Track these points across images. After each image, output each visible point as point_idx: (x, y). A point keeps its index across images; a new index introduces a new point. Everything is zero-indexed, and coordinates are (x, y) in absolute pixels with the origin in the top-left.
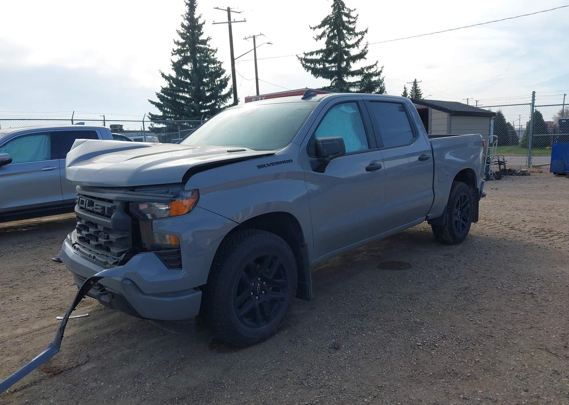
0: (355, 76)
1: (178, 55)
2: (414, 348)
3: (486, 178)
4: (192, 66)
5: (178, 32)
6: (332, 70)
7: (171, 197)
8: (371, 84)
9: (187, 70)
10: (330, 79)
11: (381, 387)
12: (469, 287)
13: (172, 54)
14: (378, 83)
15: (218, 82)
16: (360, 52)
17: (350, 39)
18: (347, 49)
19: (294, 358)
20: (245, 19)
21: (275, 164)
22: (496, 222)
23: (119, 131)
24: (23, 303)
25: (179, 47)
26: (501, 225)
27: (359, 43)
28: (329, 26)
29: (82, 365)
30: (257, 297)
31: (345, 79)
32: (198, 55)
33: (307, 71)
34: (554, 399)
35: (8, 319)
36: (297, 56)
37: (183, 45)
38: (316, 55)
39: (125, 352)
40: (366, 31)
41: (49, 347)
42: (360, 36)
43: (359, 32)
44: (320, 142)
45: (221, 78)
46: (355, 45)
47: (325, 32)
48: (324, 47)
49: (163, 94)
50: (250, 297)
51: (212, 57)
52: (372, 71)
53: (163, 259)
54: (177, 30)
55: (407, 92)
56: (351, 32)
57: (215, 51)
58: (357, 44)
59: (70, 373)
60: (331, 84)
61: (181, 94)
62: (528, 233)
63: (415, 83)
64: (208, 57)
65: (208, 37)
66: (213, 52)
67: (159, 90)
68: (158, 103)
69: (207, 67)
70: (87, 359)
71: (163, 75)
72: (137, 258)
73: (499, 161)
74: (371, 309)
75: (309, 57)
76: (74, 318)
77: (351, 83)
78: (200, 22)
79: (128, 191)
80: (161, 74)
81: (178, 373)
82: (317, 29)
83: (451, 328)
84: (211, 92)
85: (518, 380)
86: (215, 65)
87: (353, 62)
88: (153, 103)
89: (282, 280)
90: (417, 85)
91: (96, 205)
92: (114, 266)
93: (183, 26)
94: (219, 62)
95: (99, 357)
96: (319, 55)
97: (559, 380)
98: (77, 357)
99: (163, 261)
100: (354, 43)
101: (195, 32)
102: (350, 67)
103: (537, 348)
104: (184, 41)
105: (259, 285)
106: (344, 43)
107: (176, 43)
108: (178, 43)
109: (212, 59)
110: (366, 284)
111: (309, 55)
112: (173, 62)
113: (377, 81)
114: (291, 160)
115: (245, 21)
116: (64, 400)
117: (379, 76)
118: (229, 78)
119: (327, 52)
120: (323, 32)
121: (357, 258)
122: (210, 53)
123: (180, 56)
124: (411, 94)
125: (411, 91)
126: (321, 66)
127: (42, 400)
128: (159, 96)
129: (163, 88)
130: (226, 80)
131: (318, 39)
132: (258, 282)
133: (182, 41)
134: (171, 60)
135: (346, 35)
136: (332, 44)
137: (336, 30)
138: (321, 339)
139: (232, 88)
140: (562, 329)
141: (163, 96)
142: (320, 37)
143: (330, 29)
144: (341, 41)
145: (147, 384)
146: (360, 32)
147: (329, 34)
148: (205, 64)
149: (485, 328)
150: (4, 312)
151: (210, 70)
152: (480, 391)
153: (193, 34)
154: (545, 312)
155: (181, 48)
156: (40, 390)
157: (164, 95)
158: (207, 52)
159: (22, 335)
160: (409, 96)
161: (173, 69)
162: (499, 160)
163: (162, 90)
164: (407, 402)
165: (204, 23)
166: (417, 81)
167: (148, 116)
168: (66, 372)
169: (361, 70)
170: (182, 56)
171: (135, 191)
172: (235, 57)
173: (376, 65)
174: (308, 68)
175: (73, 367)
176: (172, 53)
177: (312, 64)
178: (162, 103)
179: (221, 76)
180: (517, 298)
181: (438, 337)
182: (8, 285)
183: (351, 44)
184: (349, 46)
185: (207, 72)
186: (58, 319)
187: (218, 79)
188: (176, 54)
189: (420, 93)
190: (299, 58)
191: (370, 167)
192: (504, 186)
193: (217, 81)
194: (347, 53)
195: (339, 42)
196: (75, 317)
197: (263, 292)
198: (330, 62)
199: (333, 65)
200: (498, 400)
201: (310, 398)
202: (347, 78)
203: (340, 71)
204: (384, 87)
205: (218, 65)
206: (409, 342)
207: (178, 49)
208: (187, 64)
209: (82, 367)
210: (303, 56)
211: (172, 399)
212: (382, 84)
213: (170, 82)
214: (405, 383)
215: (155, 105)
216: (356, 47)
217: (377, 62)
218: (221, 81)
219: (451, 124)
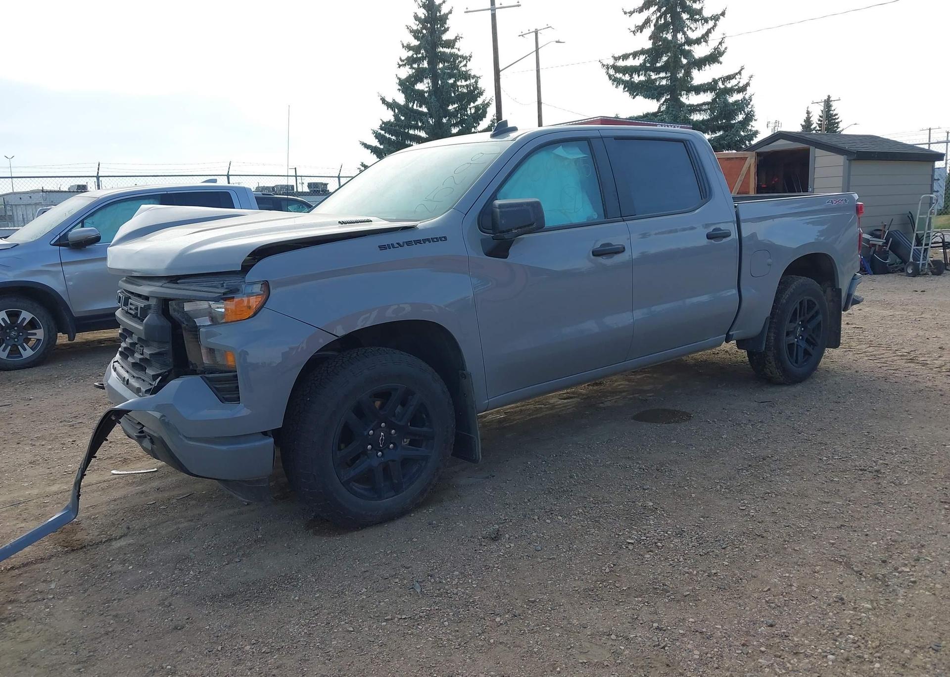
0: (702, 93)
1: (408, 67)
2: (621, 548)
3: (912, 271)
4: (430, 84)
5: (408, 28)
6: (661, 84)
7: (220, 293)
8: (727, 107)
9: (423, 92)
10: (656, 100)
11: (533, 602)
12: (770, 456)
13: (398, 66)
14: (741, 106)
15: (472, 110)
16: (711, 51)
17: (694, 29)
18: (687, 47)
19: (422, 550)
20: (518, 2)
21: (413, 243)
22: (888, 349)
23: (321, 193)
24: (78, 448)
25: (410, 53)
26: (895, 355)
27: (708, 36)
28: (657, 7)
29: (116, 539)
30: (380, 453)
31: (684, 99)
32: (441, 65)
33: (617, 87)
34: (810, 641)
35: (48, 471)
36: (600, 61)
37: (416, 49)
38: (634, 59)
39: (181, 526)
40: (723, 14)
41: (64, 509)
42: (711, 23)
43: (710, 16)
44: (497, 208)
45: (477, 103)
46: (702, 40)
47: (650, 19)
48: (648, 45)
49: (383, 132)
50: (365, 452)
51: (464, 69)
52: (730, 84)
53: (214, 387)
54: (406, 26)
55: (811, 120)
56: (697, 17)
57: (467, 59)
58: (705, 38)
59: (94, 550)
60: (660, 108)
61: (411, 132)
62: (936, 369)
63: (828, 103)
64: (457, 68)
65: (457, 35)
66: (465, 61)
67: (376, 126)
68: (376, 147)
69: (454, 85)
70: (126, 531)
71: (383, 101)
72: (174, 384)
73: (943, 242)
74: (582, 482)
75: (621, 63)
76: (135, 473)
77: (693, 105)
78: (444, 10)
79: (168, 283)
80: (381, 99)
81: (242, 559)
82: (636, 15)
83: (700, 520)
84: (460, 127)
85: (767, 608)
86: (468, 82)
87: (699, 70)
88: (367, 146)
89: (425, 429)
90: (831, 106)
91: (131, 304)
92: (146, 395)
93: (416, 18)
94: (474, 76)
95: (142, 531)
96: (638, 59)
97: (838, 613)
98: (113, 529)
99: (214, 389)
100: (700, 36)
101: (436, 27)
102: (692, 79)
103: (833, 561)
104: (419, 42)
105: (382, 434)
106: (683, 36)
107: (406, 46)
108: (409, 47)
109: (462, 72)
110: (597, 444)
111: (621, 60)
112: (399, 79)
113: (740, 102)
114: (444, 237)
115: (519, 6)
116: (70, 586)
117: (744, 93)
118: (490, 102)
119: (653, 54)
120: (646, 19)
121: (606, 401)
122: (460, 62)
123: (412, 68)
124: (820, 122)
125: (820, 116)
126: (642, 78)
127: (41, 583)
128: (378, 136)
129: (383, 123)
130: (486, 105)
131: (638, 31)
132: (380, 429)
133: (415, 43)
134: (397, 75)
135: (687, 22)
136: (661, 39)
137: (670, 15)
138: (478, 523)
139: (494, 119)
140: (897, 533)
141: (383, 135)
142: (641, 28)
143: (659, 14)
144: (678, 34)
145: (191, 572)
146: (712, 16)
147: (657, 21)
148: (451, 81)
149: (759, 522)
150: (46, 460)
151: (460, 90)
152: (691, 620)
153: (432, 31)
154: (882, 504)
155: (412, 56)
156: (44, 569)
157: (385, 133)
158: (454, 61)
159: (56, 493)
160: (816, 127)
161: (399, 90)
162: (943, 240)
163: (381, 126)
164: (562, 627)
165: (450, 12)
166: (831, 99)
167: (360, 169)
168: (89, 547)
169: (713, 83)
170: (414, 68)
171: (177, 283)
172: (501, 67)
173: (740, 73)
174: (617, 81)
175: (101, 542)
176: (398, 64)
177: (627, 75)
178: (382, 147)
179: (477, 100)
180: (845, 478)
181: (669, 533)
182: (69, 422)
183: (695, 38)
184: (689, 42)
185: (455, 94)
186: (114, 474)
187: (472, 105)
188: (405, 66)
189: (837, 121)
190: (603, 65)
191: (602, 249)
192: (941, 286)
193: (470, 109)
194: (687, 54)
195: (675, 36)
196: (137, 472)
197: (391, 446)
198: (658, 71)
199: (662, 75)
200: (714, 635)
201: (414, 610)
202: (688, 98)
203: (674, 85)
204: (752, 113)
205: (473, 81)
206: (617, 536)
207: (408, 57)
208: (422, 81)
209: (114, 543)
210: (611, 62)
211: (213, 596)
212: (750, 106)
213: (394, 112)
214: (576, 599)
215: (370, 151)
216: (704, 44)
217: (742, 69)
218: (477, 108)
219: (849, 175)
